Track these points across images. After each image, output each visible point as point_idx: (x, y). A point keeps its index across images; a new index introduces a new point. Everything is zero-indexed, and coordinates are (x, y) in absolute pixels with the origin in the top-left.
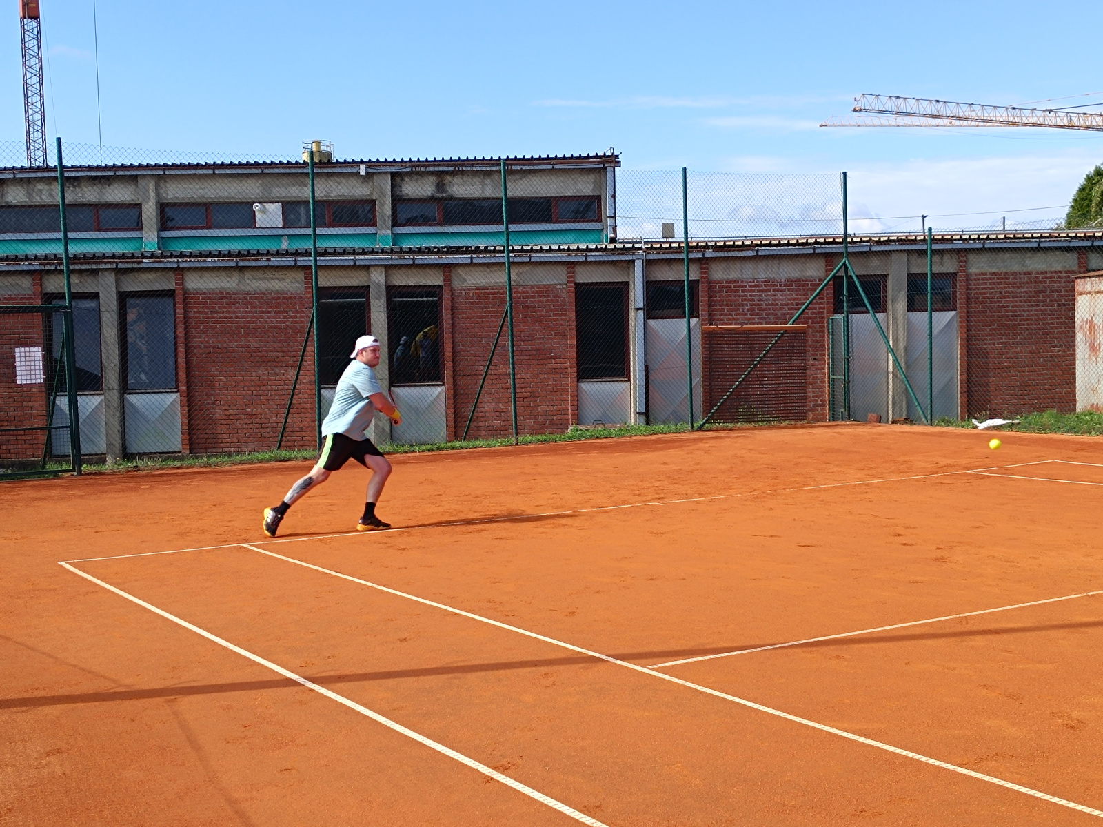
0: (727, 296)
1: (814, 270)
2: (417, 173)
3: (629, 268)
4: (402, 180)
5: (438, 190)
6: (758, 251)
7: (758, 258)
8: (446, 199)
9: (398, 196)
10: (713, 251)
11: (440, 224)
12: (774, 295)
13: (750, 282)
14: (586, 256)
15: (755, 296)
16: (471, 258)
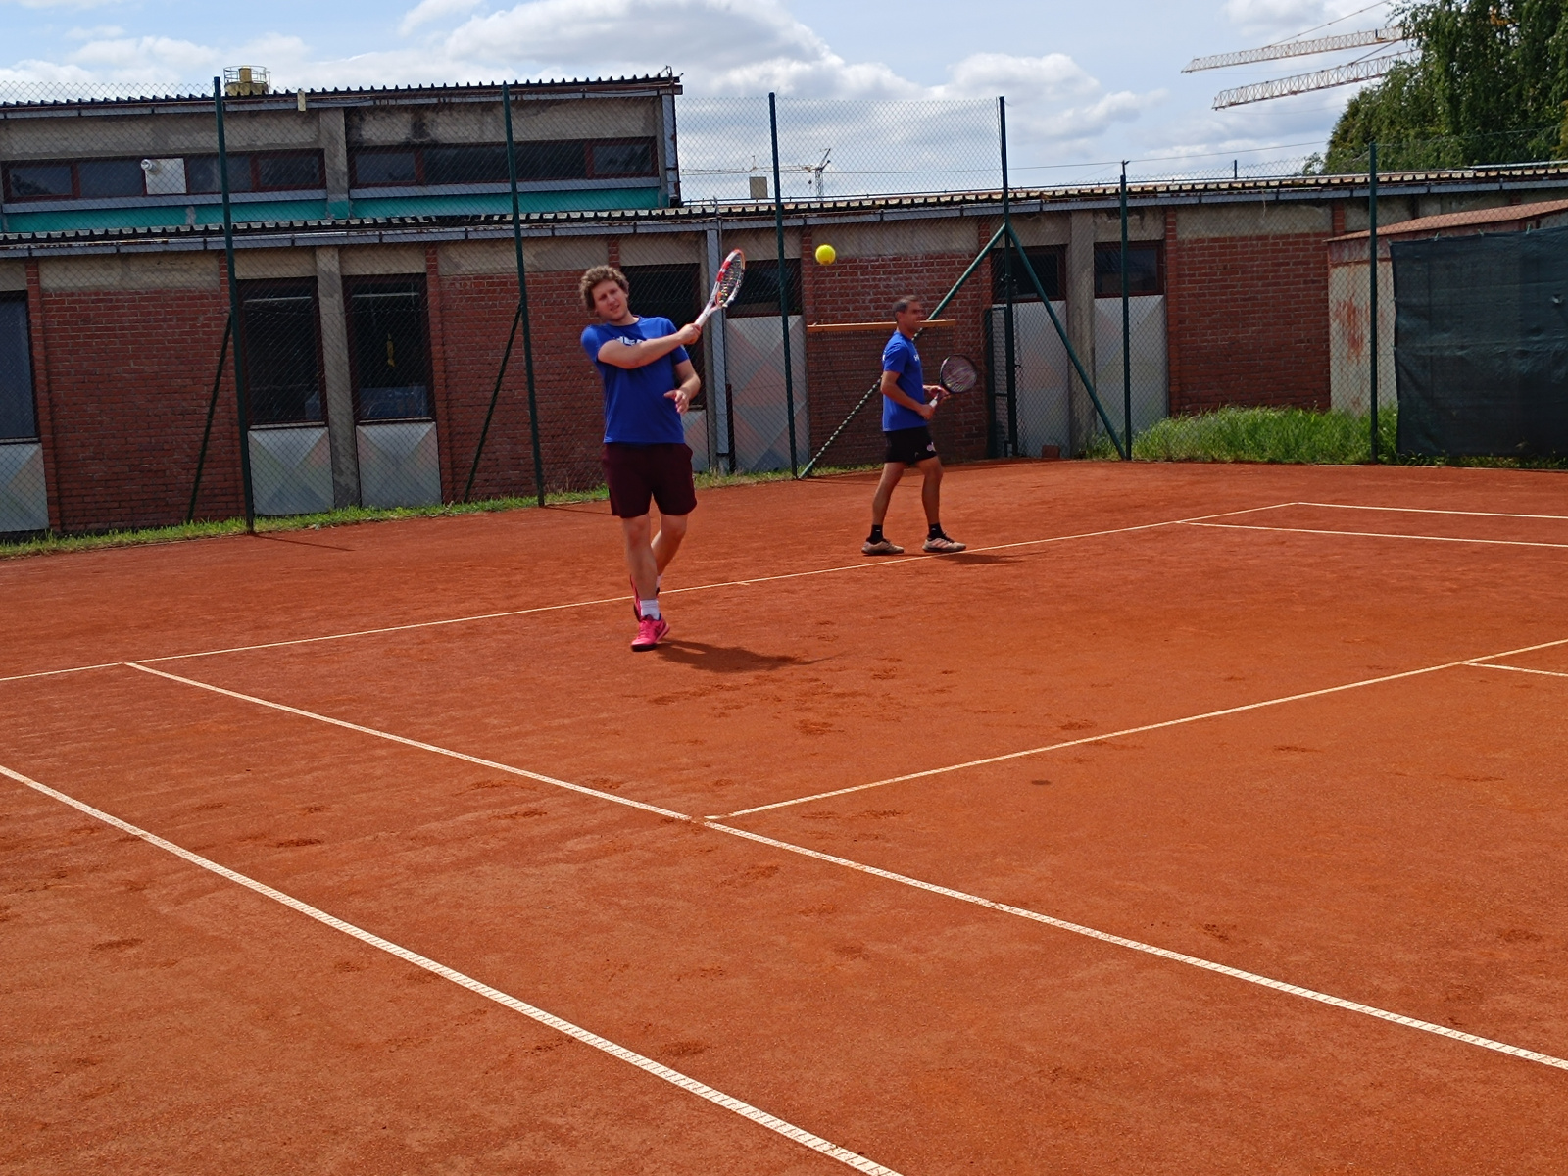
0: (840, 282)
1: (961, 241)
2: (383, 108)
3: (696, 242)
4: (362, 119)
5: (416, 132)
6: (882, 214)
7: (881, 224)
8: (428, 146)
9: (356, 143)
10: (819, 216)
11: (420, 184)
12: (907, 279)
13: (873, 261)
14: (635, 225)
15: (880, 280)
16: (466, 232)
